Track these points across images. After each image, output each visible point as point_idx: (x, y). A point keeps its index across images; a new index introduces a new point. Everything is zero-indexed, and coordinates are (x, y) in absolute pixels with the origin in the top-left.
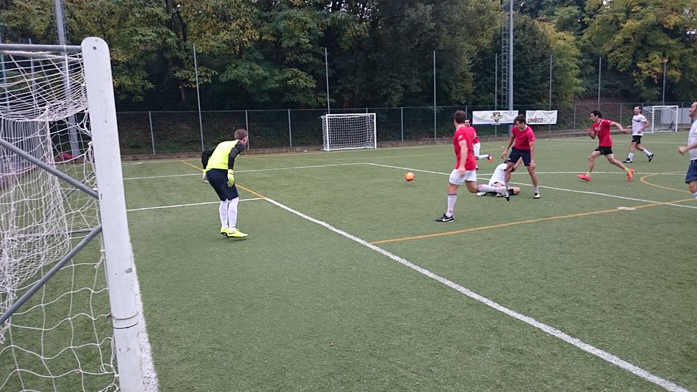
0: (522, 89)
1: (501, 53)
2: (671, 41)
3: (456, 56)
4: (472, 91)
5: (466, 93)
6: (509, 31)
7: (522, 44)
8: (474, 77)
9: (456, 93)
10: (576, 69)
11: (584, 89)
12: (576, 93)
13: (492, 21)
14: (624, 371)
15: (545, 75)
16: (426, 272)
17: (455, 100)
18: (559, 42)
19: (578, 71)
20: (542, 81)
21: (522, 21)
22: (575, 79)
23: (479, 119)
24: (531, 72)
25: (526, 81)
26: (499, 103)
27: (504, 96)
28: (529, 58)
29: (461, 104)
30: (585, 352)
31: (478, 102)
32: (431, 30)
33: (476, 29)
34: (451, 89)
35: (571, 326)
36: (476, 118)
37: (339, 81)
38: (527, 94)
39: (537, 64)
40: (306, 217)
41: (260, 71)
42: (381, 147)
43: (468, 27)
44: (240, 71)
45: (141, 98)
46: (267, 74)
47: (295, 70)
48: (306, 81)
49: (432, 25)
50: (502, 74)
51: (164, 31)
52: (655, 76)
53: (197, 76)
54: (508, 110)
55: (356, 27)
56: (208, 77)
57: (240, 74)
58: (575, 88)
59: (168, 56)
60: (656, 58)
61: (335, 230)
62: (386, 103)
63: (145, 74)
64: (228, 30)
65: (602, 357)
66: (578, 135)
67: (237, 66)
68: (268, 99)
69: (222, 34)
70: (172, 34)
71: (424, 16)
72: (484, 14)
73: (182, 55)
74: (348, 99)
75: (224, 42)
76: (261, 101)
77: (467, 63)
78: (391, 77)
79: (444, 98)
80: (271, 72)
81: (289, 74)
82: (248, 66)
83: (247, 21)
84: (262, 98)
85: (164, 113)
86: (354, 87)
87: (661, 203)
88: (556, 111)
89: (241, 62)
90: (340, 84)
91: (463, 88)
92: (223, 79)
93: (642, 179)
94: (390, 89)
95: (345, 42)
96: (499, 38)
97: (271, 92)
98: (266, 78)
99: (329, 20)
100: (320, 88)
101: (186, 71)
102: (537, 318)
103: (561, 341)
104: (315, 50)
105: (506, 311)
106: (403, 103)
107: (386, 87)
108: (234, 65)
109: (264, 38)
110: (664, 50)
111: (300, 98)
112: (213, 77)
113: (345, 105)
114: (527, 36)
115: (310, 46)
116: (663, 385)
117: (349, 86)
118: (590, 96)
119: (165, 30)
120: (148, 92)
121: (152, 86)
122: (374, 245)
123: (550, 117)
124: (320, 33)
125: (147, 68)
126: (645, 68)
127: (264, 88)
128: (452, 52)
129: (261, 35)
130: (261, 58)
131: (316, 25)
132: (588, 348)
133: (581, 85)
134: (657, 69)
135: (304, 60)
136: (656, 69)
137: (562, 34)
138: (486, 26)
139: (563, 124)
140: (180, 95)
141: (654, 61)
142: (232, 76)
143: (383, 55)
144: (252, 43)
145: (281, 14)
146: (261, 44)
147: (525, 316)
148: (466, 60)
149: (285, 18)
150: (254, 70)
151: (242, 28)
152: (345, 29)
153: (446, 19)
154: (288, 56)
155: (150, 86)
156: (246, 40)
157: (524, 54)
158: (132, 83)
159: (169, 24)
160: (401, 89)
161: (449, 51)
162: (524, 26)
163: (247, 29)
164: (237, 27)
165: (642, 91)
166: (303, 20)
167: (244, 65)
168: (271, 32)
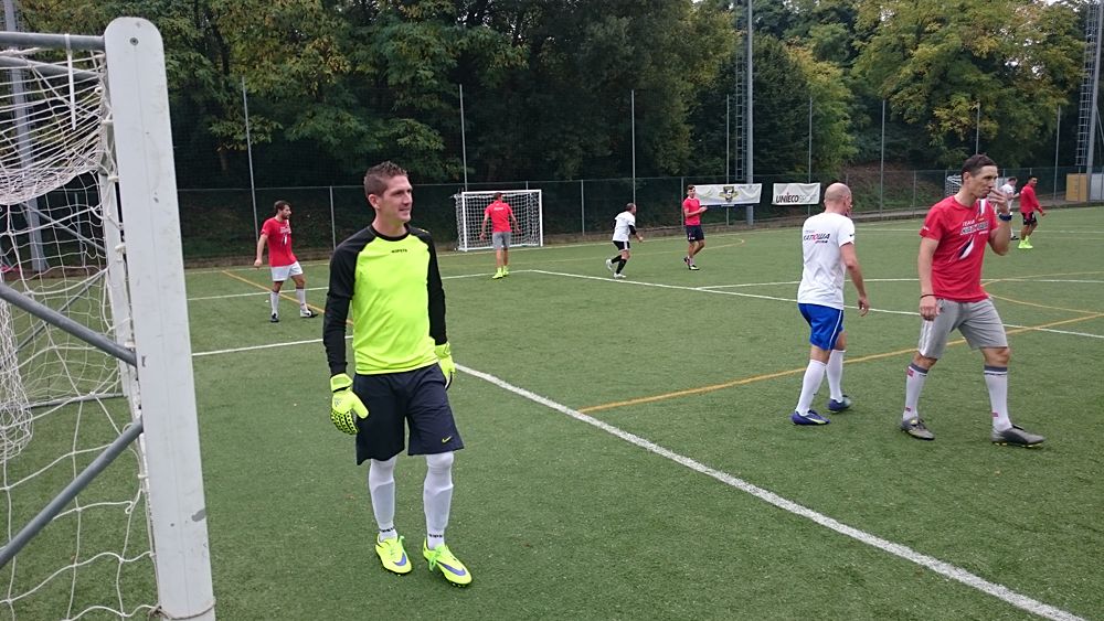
0: (764, 151)
1: (734, 92)
2: (984, 77)
3: (665, 98)
4: (689, 153)
5: (679, 158)
6: (746, 59)
7: (764, 80)
8: (691, 131)
9: (665, 157)
10: (845, 119)
11: (857, 151)
12: (845, 157)
13: (719, 44)
15: (801, 128)
17: (662, 168)
18: (819, 77)
19: (849, 122)
20: (796, 138)
21: (764, 44)
22: (844, 134)
24: (779, 123)
25: (770, 139)
26: (732, 172)
27: (740, 161)
28: (775, 103)
29: (671, 174)
31: (698, 171)
32: (628, 58)
33: (694, 56)
34: (657, 151)
37: (480, 139)
38: (773, 158)
39: (787, 111)
41: (353, 123)
42: (550, 243)
43: (684, 54)
44: (320, 124)
46: (363, 128)
47: (411, 121)
48: (427, 138)
49: (629, 50)
50: (737, 126)
51: (192, 57)
52: (960, 130)
53: (247, 132)
54: (745, 182)
55: (508, 53)
56: (265, 133)
57: (320, 127)
58: (842, 149)
59: (198, 98)
60: (962, 102)
61: (510, 388)
62: (556, 174)
64: (299, 57)
67: (314, 114)
69: (290, 63)
70: (206, 62)
71: (617, 34)
72: (708, 34)
73: (222, 97)
74: (495, 167)
75: (293, 76)
76: (354, 171)
77: (683, 109)
78: (564, 132)
79: (646, 165)
80: (368, 123)
81: (400, 128)
82: (332, 115)
83: (330, 43)
84: (355, 167)
86: (505, 149)
87: (1027, 328)
88: (818, 184)
89: (320, 109)
90: (482, 144)
91: (675, 148)
92: (291, 135)
94: (561, 151)
95: (491, 75)
96: (729, 72)
97: (372, 157)
98: (362, 134)
99: (465, 40)
100: (452, 149)
101: (229, 124)
104: (442, 89)
106: (584, 173)
107: (556, 148)
108: (309, 113)
109: (358, 68)
110: (973, 90)
111: (419, 165)
112: (276, 133)
113: (489, 177)
114: (772, 68)
115: (436, 82)
117: (496, 147)
118: (867, 160)
119: (194, 55)
122: (585, 413)
123: (809, 193)
124: (451, 61)
126: (946, 117)
127: (359, 150)
128: (659, 93)
129: (354, 64)
130: (354, 101)
131: (444, 50)
133: (853, 144)
134: (964, 120)
135: (425, 106)
136: (962, 119)
137: (824, 64)
138: (710, 53)
140: (220, 163)
141: (960, 107)
142: (306, 132)
143: (551, 97)
144: (339, 77)
145: (387, 30)
146: (353, 79)
147: (890, 541)
148: (680, 105)
149: (393, 36)
150: (342, 121)
151: (323, 53)
152: (491, 56)
153: (650, 41)
154: (398, 98)
156: (330, 72)
157: (769, 96)
159: (199, 45)
160: (580, 151)
161: (654, 91)
162: (767, 53)
163: (332, 55)
164: (316, 51)
165: (942, 153)
166: (423, 41)
167: (325, 113)
168: (371, 59)
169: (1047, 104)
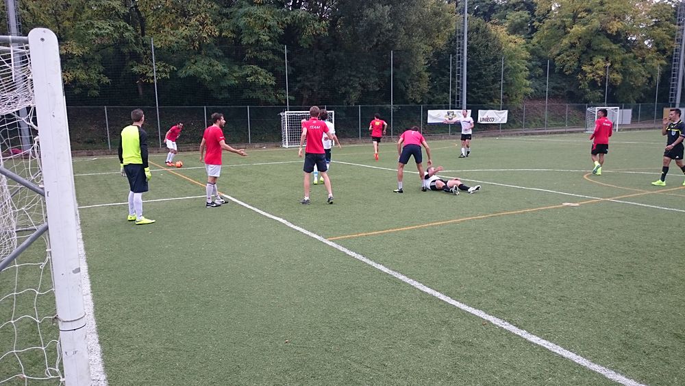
0: (475, 89)
1: (455, 54)
2: (614, 46)
3: (412, 56)
4: (428, 90)
5: (422, 93)
6: (463, 33)
7: (475, 46)
8: (429, 77)
9: (413, 92)
10: (526, 71)
11: (533, 91)
12: (526, 94)
13: (447, 23)
14: (567, 360)
15: (497, 76)
16: (381, 267)
17: (410, 99)
18: (510, 45)
19: (528, 73)
20: (494, 82)
21: (476, 24)
22: (525, 80)
23: (434, 118)
24: (484, 73)
25: (478, 82)
26: (453, 102)
27: (458, 96)
28: (482, 60)
29: (417, 103)
30: (531, 343)
31: (433, 101)
32: (389, 31)
33: (431, 30)
34: (407, 88)
35: (519, 318)
36: (431, 116)
37: (298, 79)
38: (480, 94)
39: (489, 65)
40: (264, 213)
41: (220, 67)
43: (425, 29)
44: (199, 67)
45: (96, 93)
46: (226, 70)
47: (255, 67)
48: (265, 78)
49: (390, 26)
50: (456, 74)
51: (122, 25)
52: (598, 79)
53: (154, 71)
55: (316, 26)
56: (166, 73)
57: (199, 69)
58: (524, 89)
59: (125, 50)
60: (599, 61)
61: (292, 226)
62: (345, 101)
63: (101, 68)
64: (187, 26)
65: (547, 347)
66: (526, 134)
67: (196, 62)
68: (227, 95)
69: (181, 29)
70: (130, 28)
71: (382, 16)
72: (440, 17)
73: (139, 50)
74: (307, 96)
75: (183, 38)
76: (220, 97)
77: (423, 63)
78: (350, 76)
79: (400, 96)
80: (229, 68)
81: (248, 71)
82: (207, 62)
83: (206, 17)
84: (221, 94)
85: (120, 109)
86: (313, 85)
87: (602, 199)
88: (507, 111)
89: (200, 58)
90: (299, 82)
91: (419, 87)
92: (182, 74)
93: (585, 176)
94: (348, 87)
95: (305, 39)
96: (453, 40)
97: (231, 89)
98: (225, 74)
99: (289, 18)
100: (280, 85)
101: (144, 66)
102: (486, 311)
103: (509, 333)
104: (275, 48)
105: (457, 304)
106: (361, 101)
107: (345, 85)
108: (192, 61)
109: (223, 34)
110: (607, 55)
111: (259, 94)
112: (172, 72)
113: (304, 103)
114: (480, 38)
115: (270, 43)
116: (603, 373)
117: (308, 84)
118: (538, 97)
119: (122, 23)
120: (104, 87)
121: (108, 81)
122: (330, 241)
123: (500, 116)
124: (280, 30)
125: (102, 63)
126: (589, 71)
127: (223, 84)
128: (408, 51)
129: (221, 31)
130: (220, 54)
131: (276, 23)
132: (534, 339)
133: (530, 86)
135: (264, 58)
136: (600, 72)
137: (513, 37)
138: (442, 28)
139: (512, 124)
140: (138, 90)
141: (598, 64)
142: (191, 72)
143: (342, 54)
144: (212, 39)
145: (241, 11)
146: (220, 40)
147: (476, 308)
148: (422, 60)
149: (245, 14)
150: (213, 66)
151: (202, 24)
152: (305, 27)
153: (403, 20)
154: (248, 53)
155: (106, 80)
156: (206, 36)
157: (478, 56)
158: (87, 77)
159: (126, 18)
160: (359, 88)
161: (406, 51)
162: (478, 29)
163: (207, 25)
164: (197, 23)
165: (586, 93)
166: (263, 18)
167: (203, 61)
168: (231, 28)
169: (653, 64)
